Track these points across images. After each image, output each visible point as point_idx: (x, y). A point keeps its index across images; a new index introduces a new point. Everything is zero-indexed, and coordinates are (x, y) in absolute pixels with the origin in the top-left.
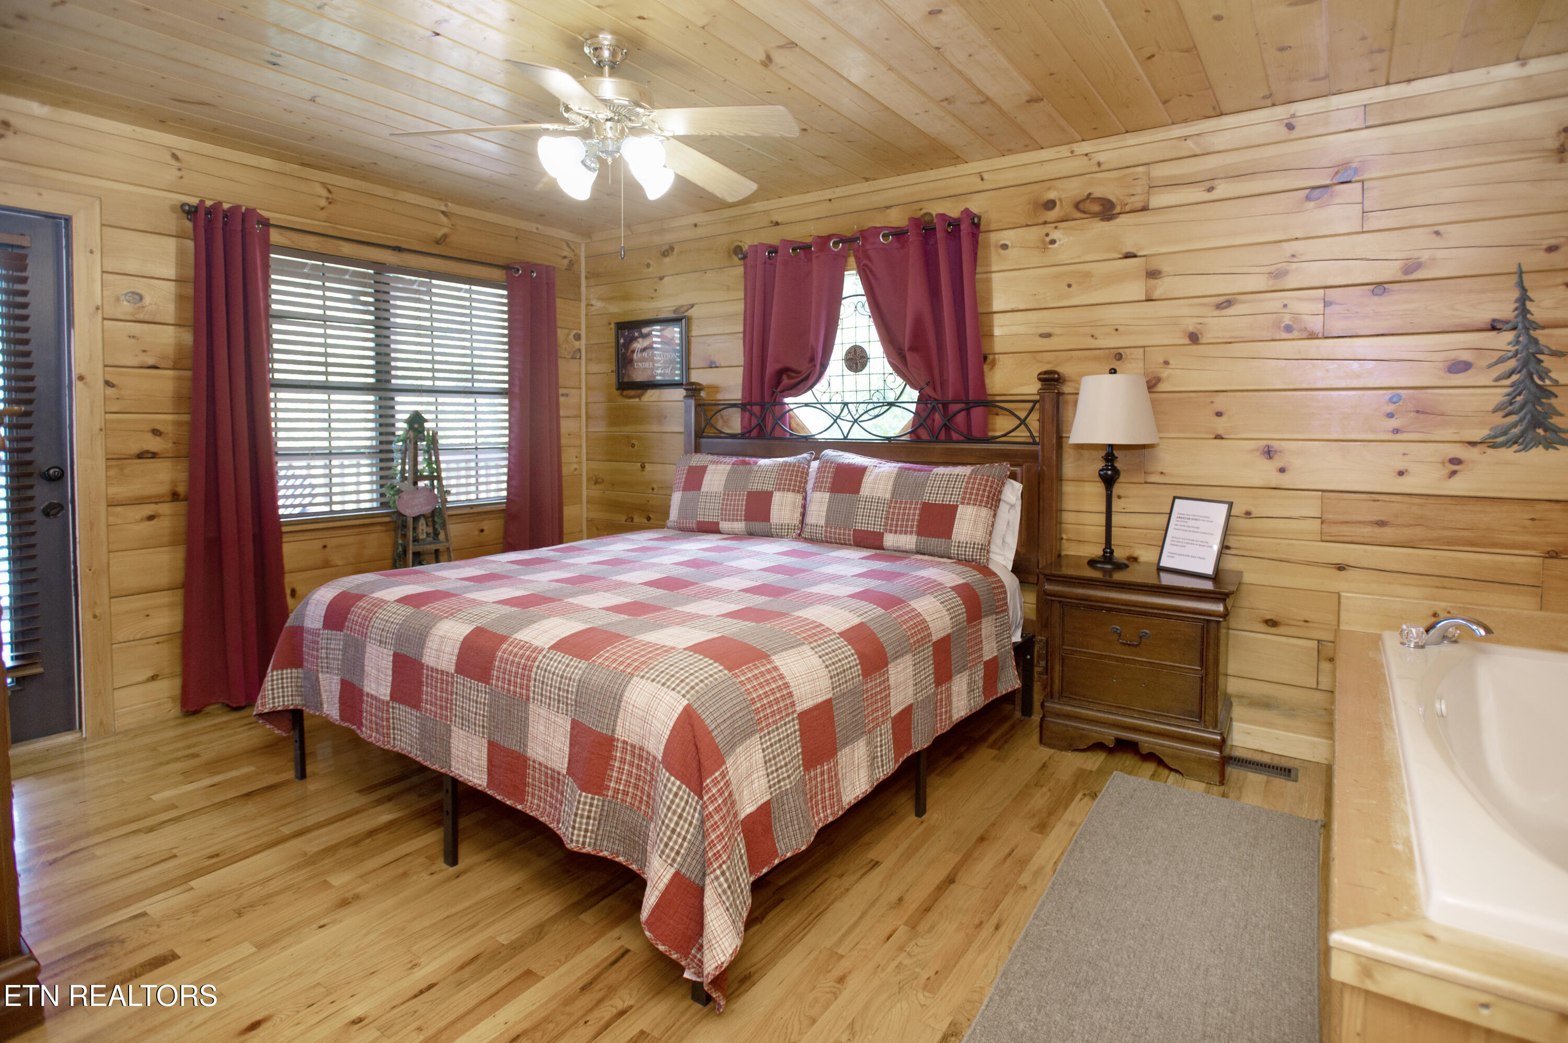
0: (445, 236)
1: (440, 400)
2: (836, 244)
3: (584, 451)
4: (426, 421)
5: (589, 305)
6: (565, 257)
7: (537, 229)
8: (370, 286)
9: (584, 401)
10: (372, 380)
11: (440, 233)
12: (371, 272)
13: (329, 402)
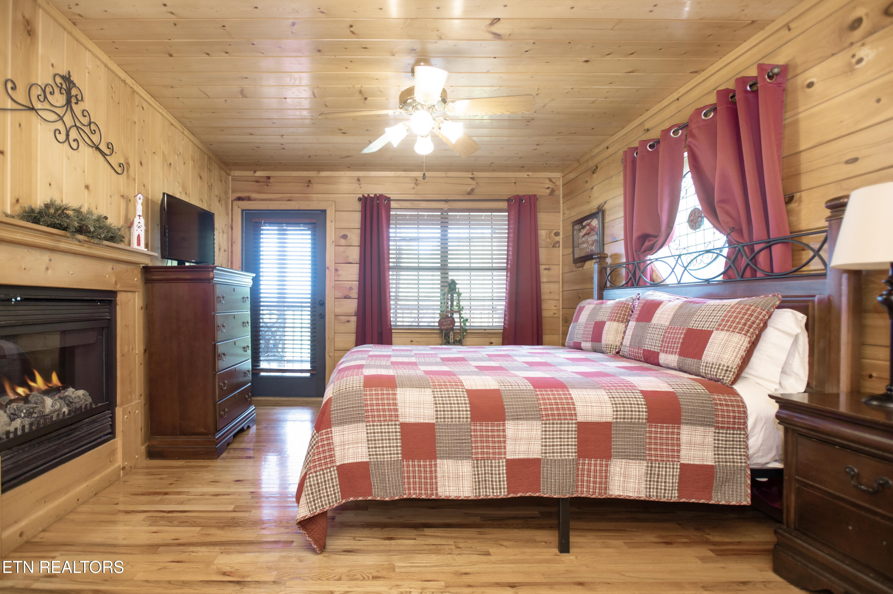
0: (472, 190)
1: (473, 273)
2: (675, 133)
3: (561, 303)
4: (457, 284)
5: (564, 214)
6: (548, 188)
7: (528, 175)
8: (439, 220)
9: (561, 272)
10: (439, 265)
11: (469, 189)
12: (440, 214)
13: (418, 275)
